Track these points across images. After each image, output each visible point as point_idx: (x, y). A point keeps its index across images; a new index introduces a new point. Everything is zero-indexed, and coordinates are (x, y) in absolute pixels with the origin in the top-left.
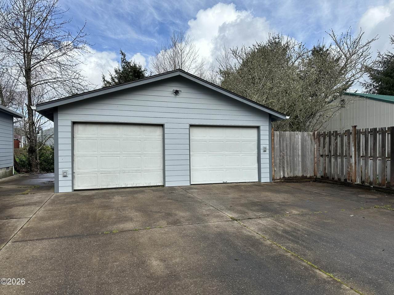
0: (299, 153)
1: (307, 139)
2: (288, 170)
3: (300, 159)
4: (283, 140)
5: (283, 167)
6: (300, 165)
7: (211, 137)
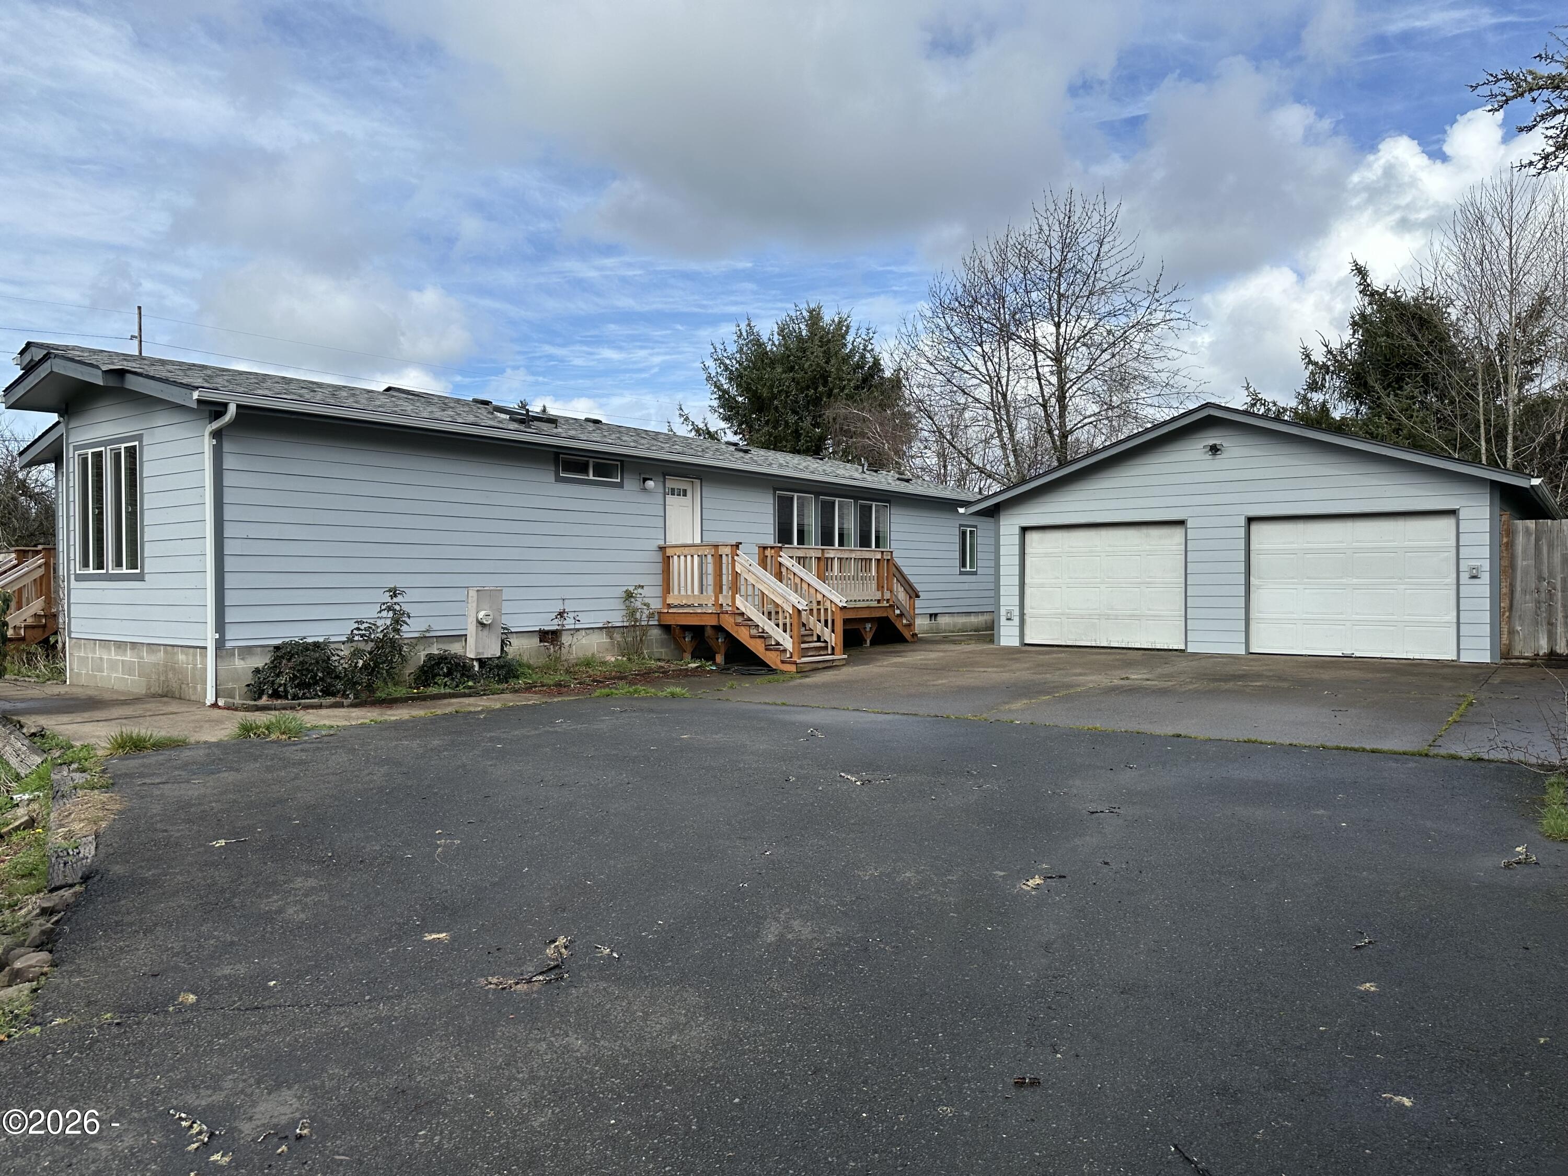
4: (1551, 545)
5: (1551, 625)
7: (1308, 542)
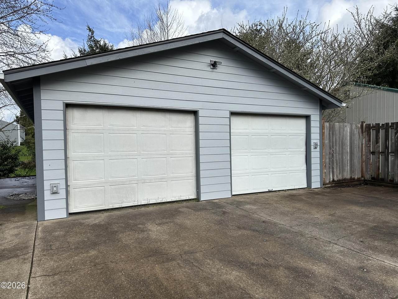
0: (347, 150)
1: (355, 132)
2: (337, 171)
3: (348, 158)
4: (333, 134)
5: (333, 168)
6: (348, 165)
7: (253, 129)
